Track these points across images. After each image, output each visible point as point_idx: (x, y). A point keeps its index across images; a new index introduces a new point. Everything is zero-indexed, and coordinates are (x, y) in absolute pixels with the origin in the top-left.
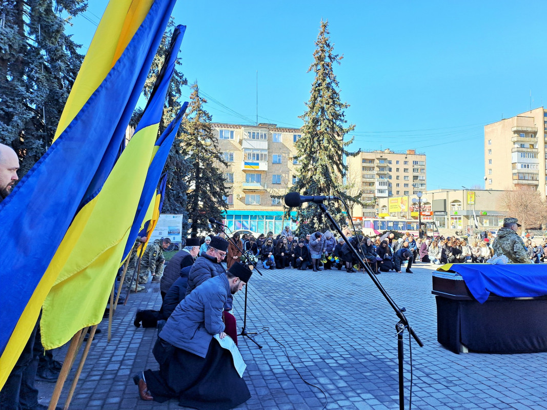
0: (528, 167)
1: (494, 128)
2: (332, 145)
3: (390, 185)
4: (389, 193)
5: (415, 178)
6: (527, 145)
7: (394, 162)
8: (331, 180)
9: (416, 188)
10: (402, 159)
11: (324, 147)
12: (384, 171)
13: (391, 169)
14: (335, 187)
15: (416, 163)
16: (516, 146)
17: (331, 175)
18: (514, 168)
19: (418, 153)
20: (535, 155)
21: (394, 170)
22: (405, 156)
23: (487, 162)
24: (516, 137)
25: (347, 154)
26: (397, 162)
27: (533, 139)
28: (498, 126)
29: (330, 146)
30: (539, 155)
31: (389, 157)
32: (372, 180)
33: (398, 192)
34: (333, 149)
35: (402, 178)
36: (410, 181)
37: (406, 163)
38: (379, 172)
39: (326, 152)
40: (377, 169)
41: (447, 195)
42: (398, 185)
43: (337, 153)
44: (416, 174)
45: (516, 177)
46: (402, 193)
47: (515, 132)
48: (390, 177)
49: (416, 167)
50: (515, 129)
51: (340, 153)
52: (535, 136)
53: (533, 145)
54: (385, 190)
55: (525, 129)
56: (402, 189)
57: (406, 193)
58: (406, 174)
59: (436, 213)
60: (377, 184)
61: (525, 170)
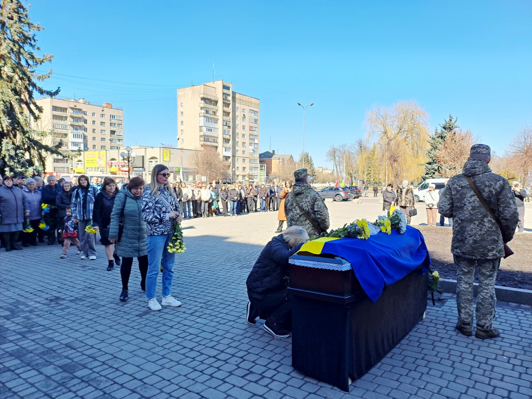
0: (211, 131)
1: (185, 92)
3: (85, 137)
4: (84, 147)
5: (113, 132)
6: (211, 112)
7: (89, 113)
9: (114, 144)
10: (98, 111)
12: (80, 121)
13: (86, 120)
14: (24, 133)
15: (113, 117)
16: (203, 111)
18: (201, 131)
19: (115, 108)
20: (216, 121)
21: (89, 122)
22: (102, 108)
23: (179, 123)
24: (202, 104)
25: (41, 92)
26: (93, 114)
27: (215, 107)
28: (189, 91)
30: (219, 121)
31: (84, 108)
32: (65, 131)
33: (94, 146)
35: (98, 131)
36: (108, 136)
37: (102, 115)
38: (73, 123)
40: (70, 120)
41: (145, 151)
42: (94, 138)
44: (113, 129)
45: (202, 139)
46: (98, 147)
47: (203, 99)
48: (86, 130)
49: (113, 121)
50: (202, 96)
52: (216, 105)
53: (215, 112)
54: (80, 143)
55: (209, 97)
56: (99, 143)
57: (103, 147)
58: (103, 128)
59: (135, 169)
60: (70, 136)
61: (209, 133)
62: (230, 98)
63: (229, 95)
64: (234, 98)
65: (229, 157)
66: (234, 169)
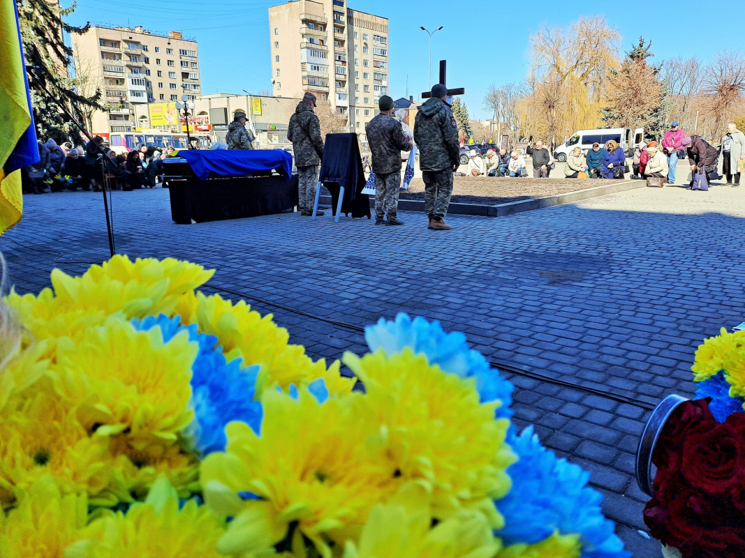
0: (318, 70)
1: (280, 12)
2: (39, 11)
3: (148, 84)
4: (149, 97)
5: (185, 75)
6: (317, 41)
7: (151, 48)
8: (46, 70)
9: (188, 92)
10: (162, 44)
11: (26, 14)
12: (138, 62)
13: (148, 59)
14: (54, 81)
15: (183, 52)
16: (305, 40)
17: (45, 60)
18: (303, 70)
19: (186, 39)
20: (324, 55)
21: (152, 61)
23: (274, 59)
24: (304, 28)
25: (69, 29)
26: (157, 49)
27: (322, 33)
28: (285, 10)
29: (37, 13)
30: (329, 54)
31: (144, 40)
32: (119, 76)
33: (162, 96)
34: (41, 18)
35: (165, 74)
36: (179, 81)
37: (169, 51)
38: (130, 63)
39: (29, 22)
40: (125, 58)
41: (228, 101)
42: (161, 85)
43: (49, 25)
44: (185, 70)
45: (306, 82)
46: (167, 97)
47: (305, 21)
48: (148, 72)
49: (184, 59)
50: (303, 17)
51: (55, 25)
52: (324, 30)
53: (322, 41)
54: (142, 91)
55: (314, 19)
56: (168, 92)
57: (173, 97)
58: (171, 69)
59: (216, 127)
60: (128, 82)
61: (315, 73)
62: (344, 19)
63: (342, 14)
64: (350, 18)
65: (345, 108)
66: (352, 125)
